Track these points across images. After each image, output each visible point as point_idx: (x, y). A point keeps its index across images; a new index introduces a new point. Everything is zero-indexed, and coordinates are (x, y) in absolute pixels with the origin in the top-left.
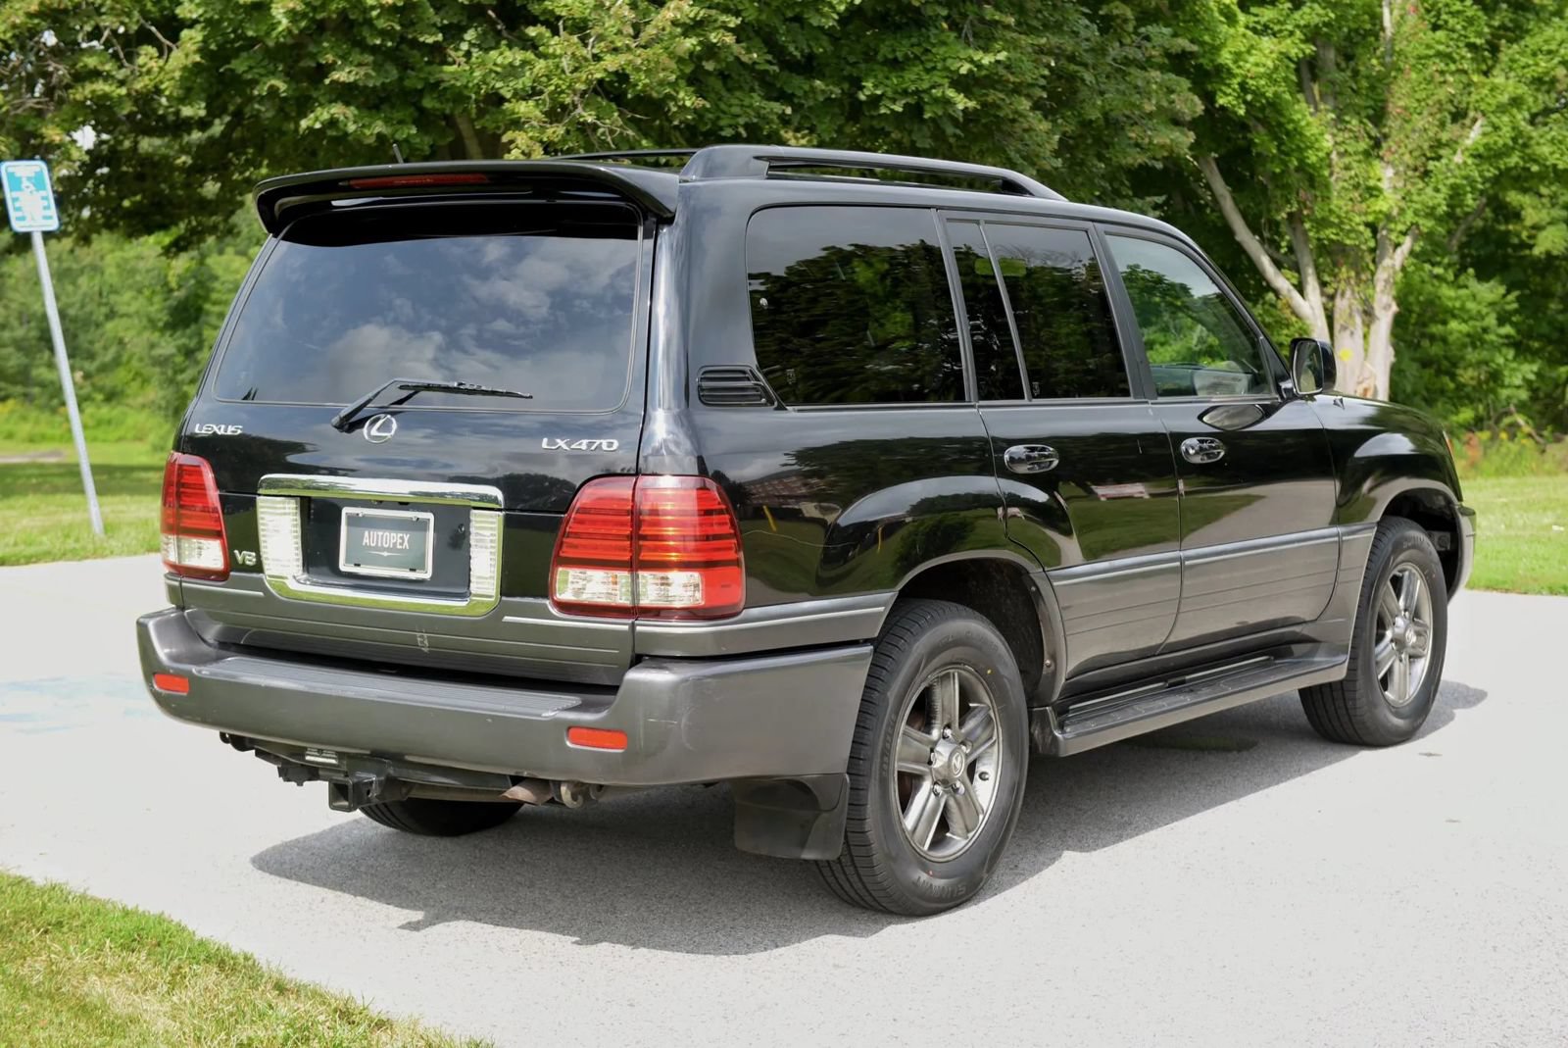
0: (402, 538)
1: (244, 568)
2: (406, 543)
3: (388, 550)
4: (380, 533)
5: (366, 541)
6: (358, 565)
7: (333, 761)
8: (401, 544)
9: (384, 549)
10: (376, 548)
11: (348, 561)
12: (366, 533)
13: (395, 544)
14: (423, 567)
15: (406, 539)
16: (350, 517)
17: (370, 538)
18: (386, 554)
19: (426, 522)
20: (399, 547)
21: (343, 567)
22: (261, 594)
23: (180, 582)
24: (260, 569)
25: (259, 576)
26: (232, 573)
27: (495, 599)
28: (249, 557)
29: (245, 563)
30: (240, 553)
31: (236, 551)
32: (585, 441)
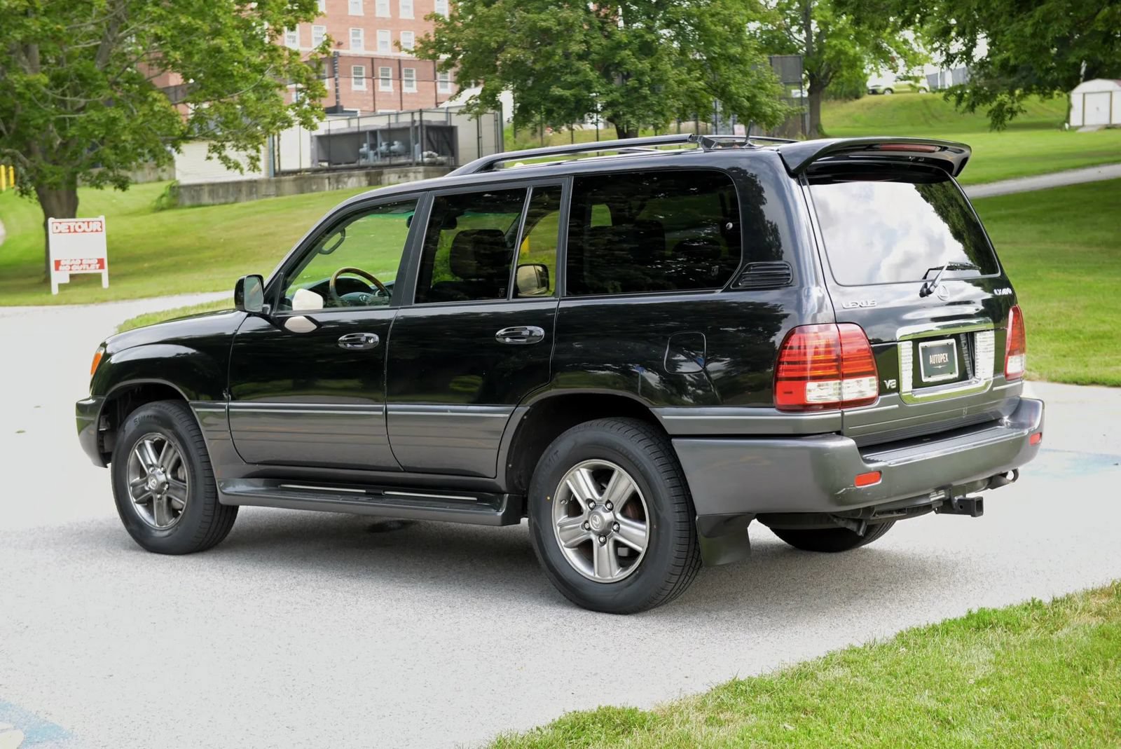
0: (943, 356)
1: (891, 391)
2: (946, 359)
3: (940, 364)
4: (936, 355)
5: (931, 362)
6: (929, 377)
7: (943, 496)
10: (936, 364)
11: (923, 375)
12: (930, 357)
14: (955, 371)
15: (946, 356)
16: (922, 348)
17: (932, 360)
18: (940, 367)
19: (952, 345)
20: (944, 361)
21: (925, 380)
22: (897, 406)
23: (842, 413)
24: (898, 389)
25: (896, 394)
26: (880, 397)
27: (992, 379)
28: (891, 383)
29: (890, 387)
30: (888, 382)
31: (885, 381)
32: (1005, 290)
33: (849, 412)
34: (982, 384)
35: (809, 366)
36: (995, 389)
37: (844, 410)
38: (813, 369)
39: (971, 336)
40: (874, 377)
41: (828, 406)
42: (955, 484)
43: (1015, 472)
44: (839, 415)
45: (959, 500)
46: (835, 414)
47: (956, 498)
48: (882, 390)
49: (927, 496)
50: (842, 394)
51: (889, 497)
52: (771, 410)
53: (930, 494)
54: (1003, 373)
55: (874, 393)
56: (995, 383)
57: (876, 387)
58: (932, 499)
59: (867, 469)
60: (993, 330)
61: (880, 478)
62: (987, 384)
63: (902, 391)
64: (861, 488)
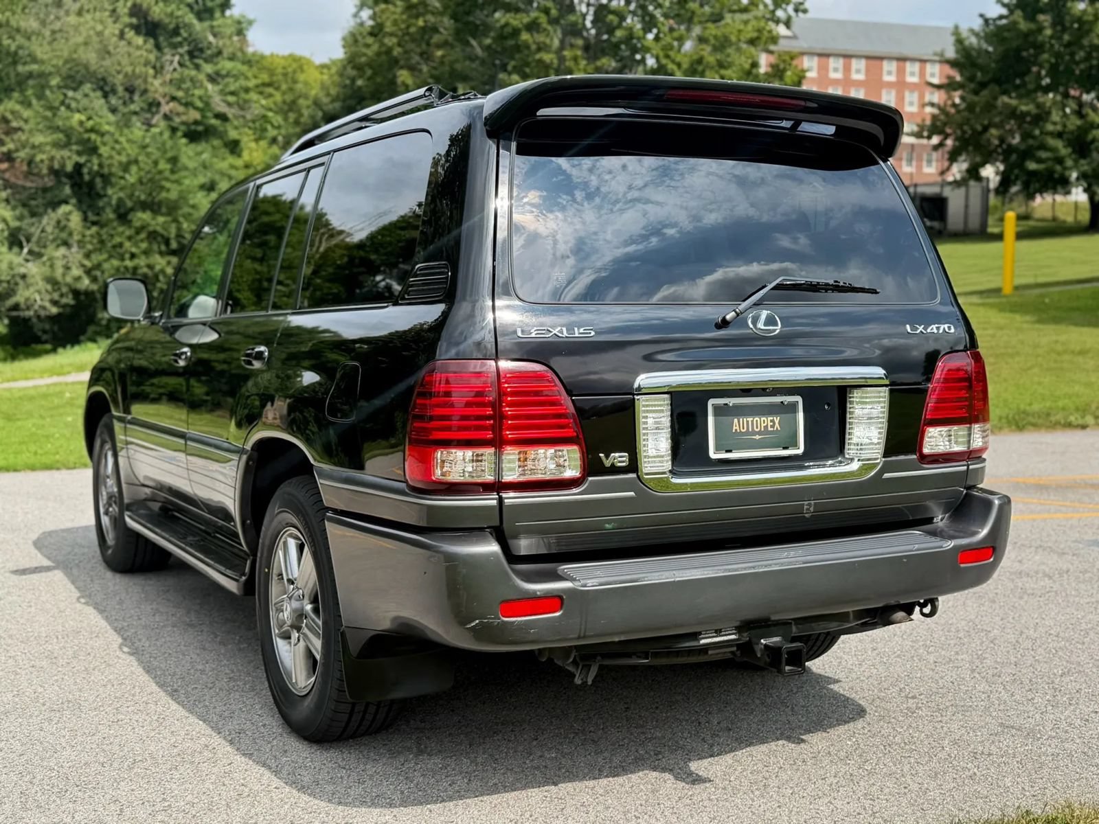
0: (773, 421)
1: (614, 470)
2: (777, 425)
3: (760, 433)
4: (750, 419)
5: (735, 427)
6: (729, 451)
7: (733, 637)
8: (773, 426)
9: (754, 433)
10: (747, 433)
11: (718, 449)
12: (736, 420)
13: (766, 427)
14: (795, 445)
15: (777, 422)
16: (716, 408)
17: (739, 424)
18: (757, 437)
19: (795, 404)
20: (770, 429)
21: (713, 455)
22: (631, 494)
23: (501, 500)
24: (633, 466)
25: (633, 475)
26: (590, 479)
27: (880, 461)
28: (620, 458)
29: (613, 465)
30: (607, 456)
31: (601, 455)
32: (934, 326)
33: (511, 498)
34: (855, 466)
35: (455, 422)
36: (887, 475)
37: (504, 495)
38: (461, 429)
39: (841, 394)
40: (576, 448)
41: (487, 488)
42: (774, 618)
43: (933, 602)
44: (494, 502)
45: (766, 646)
46: (490, 501)
47: (763, 642)
48: (592, 467)
49: (695, 636)
50: (498, 470)
51: (585, 637)
52: (403, 485)
53: (700, 633)
54: (913, 452)
55: (571, 473)
56: (886, 468)
57: (579, 463)
58: (703, 642)
59: (527, 591)
60: (886, 386)
61: (561, 608)
62: (866, 468)
63: (645, 470)
64: (514, 622)
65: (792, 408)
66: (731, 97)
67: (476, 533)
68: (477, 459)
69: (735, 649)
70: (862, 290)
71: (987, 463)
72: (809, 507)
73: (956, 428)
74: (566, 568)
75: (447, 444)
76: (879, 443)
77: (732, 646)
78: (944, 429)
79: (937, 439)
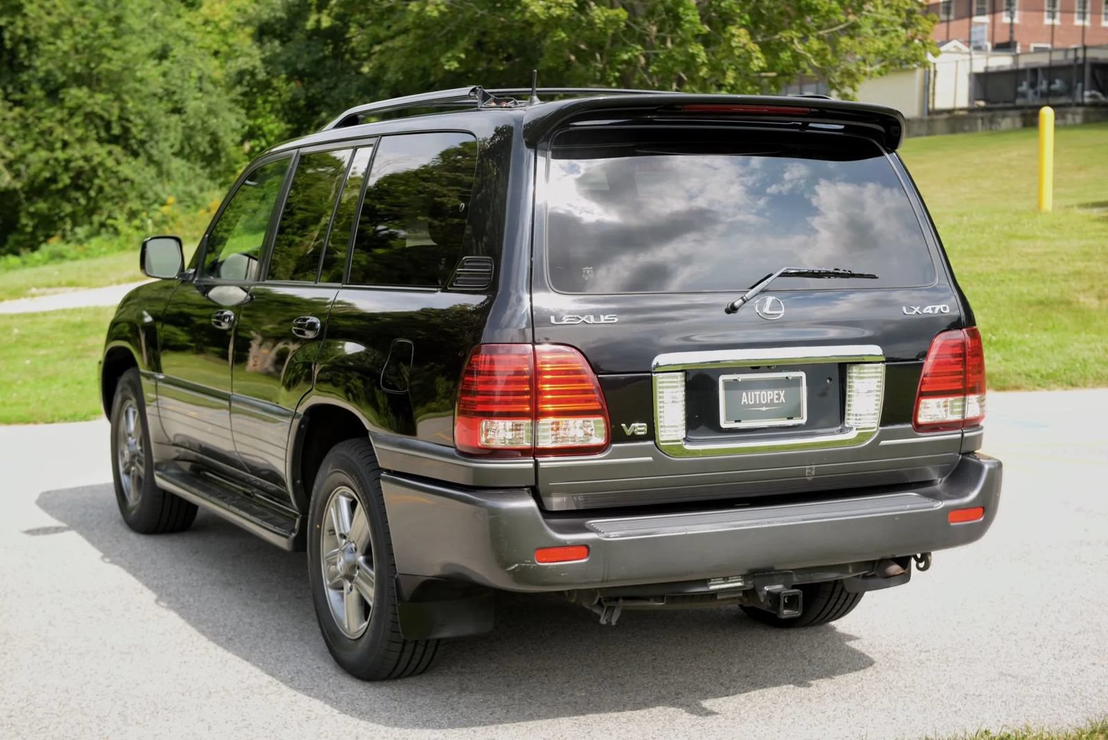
0: (778, 394)
1: (634, 438)
2: (782, 398)
3: (766, 405)
4: (757, 393)
5: (744, 400)
6: (739, 421)
7: (739, 584)
8: (779, 399)
9: (763, 405)
10: (755, 405)
11: (728, 419)
12: (744, 394)
13: (772, 400)
14: (799, 415)
15: (782, 394)
16: (726, 383)
17: (747, 398)
18: (764, 409)
19: (798, 379)
20: (776, 401)
21: (724, 424)
22: (649, 459)
23: (536, 463)
24: (651, 435)
25: (651, 443)
26: (614, 445)
27: (877, 429)
28: (639, 428)
29: (633, 434)
30: (628, 426)
31: (623, 425)
32: (930, 307)
33: (546, 462)
34: (852, 435)
35: (497, 397)
36: (883, 443)
37: (539, 459)
38: (501, 402)
39: (842, 369)
40: (601, 419)
41: (525, 453)
42: (777, 567)
43: (927, 557)
44: (531, 465)
45: (768, 592)
46: (527, 464)
47: (766, 588)
48: (615, 435)
49: (705, 582)
50: (535, 438)
51: (607, 581)
52: (452, 450)
53: (709, 580)
54: (909, 421)
55: (598, 440)
56: (883, 436)
57: (603, 432)
58: (712, 588)
59: (558, 541)
60: (883, 362)
61: (588, 555)
62: (862, 437)
63: (661, 439)
64: (548, 566)
65: (797, 382)
66: (741, 109)
67: (515, 491)
68: (516, 428)
69: (741, 594)
70: (861, 276)
71: (983, 431)
72: (810, 471)
73: (951, 399)
74: (593, 522)
75: (490, 415)
76: (875, 414)
77: (739, 592)
78: (941, 400)
79: (931, 410)
